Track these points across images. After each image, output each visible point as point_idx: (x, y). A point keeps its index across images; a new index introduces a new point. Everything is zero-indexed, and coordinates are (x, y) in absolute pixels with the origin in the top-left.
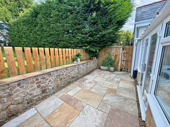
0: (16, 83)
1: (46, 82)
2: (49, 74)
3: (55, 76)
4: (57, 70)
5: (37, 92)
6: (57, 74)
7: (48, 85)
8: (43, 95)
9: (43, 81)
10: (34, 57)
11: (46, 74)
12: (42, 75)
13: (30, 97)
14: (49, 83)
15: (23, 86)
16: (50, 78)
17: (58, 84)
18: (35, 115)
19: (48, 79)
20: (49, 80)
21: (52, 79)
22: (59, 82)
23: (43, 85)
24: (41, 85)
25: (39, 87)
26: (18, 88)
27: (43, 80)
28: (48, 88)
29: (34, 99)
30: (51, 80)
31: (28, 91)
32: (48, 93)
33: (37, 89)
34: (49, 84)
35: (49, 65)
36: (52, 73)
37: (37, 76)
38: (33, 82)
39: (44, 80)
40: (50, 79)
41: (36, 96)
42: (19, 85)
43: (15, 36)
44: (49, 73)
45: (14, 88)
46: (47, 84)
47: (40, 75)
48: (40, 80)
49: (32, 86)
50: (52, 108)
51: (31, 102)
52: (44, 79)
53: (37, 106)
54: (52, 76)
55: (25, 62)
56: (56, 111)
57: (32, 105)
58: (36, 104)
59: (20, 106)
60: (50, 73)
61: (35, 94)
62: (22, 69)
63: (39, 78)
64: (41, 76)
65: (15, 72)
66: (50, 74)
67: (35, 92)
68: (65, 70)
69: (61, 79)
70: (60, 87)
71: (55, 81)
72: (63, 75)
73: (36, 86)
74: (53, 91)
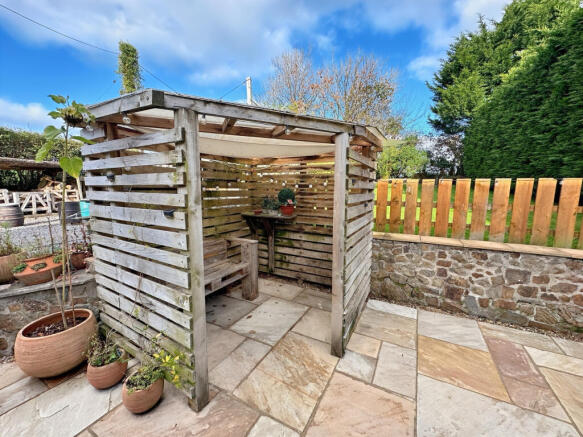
0: (404, 245)
1: (464, 273)
2: (481, 254)
3: (504, 270)
4: (517, 254)
5: (434, 283)
6: (512, 267)
7: (469, 282)
8: (449, 301)
9: (456, 265)
10: (457, 203)
11: (471, 253)
12: (456, 248)
13: (419, 284)
14: (474, 279)
15: (412, 256)
16: (479, 267)
17: (506, 300)
18: (410, 319)
19: (471, 267)
20: (474, 271)
21: (489, 273)
22: (517, 296)
23: (455, 274)
24: (449, 273)
25: (442, 273)
26: (404, 254)
27: (456, 262)
28: (467, 292)
29: (426, 294)
30: (481, 276)
31: (418, 270)
32: (464, 305)
33: (435, 276)
34: (472, 282)
35: (499, 232)
36: (490, 255)
37: (445, 246)
38: (431, 257)
39: (460, 264)
40: (481, 270)
41: (430, 291)
42: (406, 250)
43: (476, 145)
44: (480, 250)
45: (399, 251)
46: (466, 278)
47: (452, 247)
48: (448, 259)
49: (427, 264)
50: (446, 335)
51: (418, 297)
52: (460, 261)
53: (423, 311)
54: (489, 265)
55: (434, 210)
56: (448, 345)
57: (418, 304)
58: (424, 308)
59: (399, 290)
60: (483, 252)
61: (429, 286)
62: (425, 226)
63: (447, 252)
64: (454, 251)
65: (411, 227)
66: (485, 258)
67: (430, 280)
68: (562, 267)
69: (528, 292)
70: (516, 317)
71: (497, 283)
72: (544, 279)
73: (436, 268)
74: (480, 310)
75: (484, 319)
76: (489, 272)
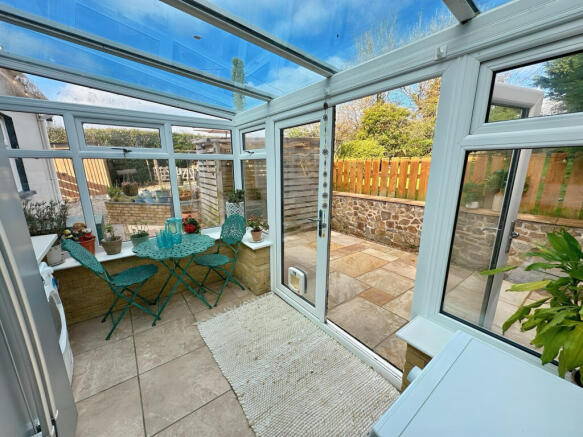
1: (365, 214)
2: (371, 203)
3: (380, 212)
4: (385, 202)
5: (352, 220)
6: (384, 210)
8: (359, 230)
9: (361, 209)
11: (367, 202)
12: (362, 199)
13: (346, 221)
14: (368, 217)
16: (370, 210)
17: (382, 230)
19: (367, 210)
20: (368, 213)
22: (386, 227)
23: (361, 215)
24: (359, 214)
25: (356, 214)
27: (361, 207)
28: (366, 225)
29: (349, 227)
30: (371, 215)
31: (346, 212)
32: (365, 233)
33: (353, 216)
34: (368, 219)
36: (375, 203)
37: (356, 198)
38: (351, 204)
39: (363, 209)
40: (371, 212)
41: (351, 225)
46: (366, 217)
47: (359, 199)
48: (358, 206)
49: (349, 209)
51: (346, 228)
52: (363, 207)
54: (374, 209)
60: (371, 201)
62: (360, 187)
63: (357, 202)
64: (360, 201)
67: (351, 218)
68: (403, 210)
69: (390, 225)
70: (386, 239)
71: (378, 220)
72: (396, 217)
73: (353, 211)
74: (372, 236)
75: (372, 240)
76: (375, 213)
